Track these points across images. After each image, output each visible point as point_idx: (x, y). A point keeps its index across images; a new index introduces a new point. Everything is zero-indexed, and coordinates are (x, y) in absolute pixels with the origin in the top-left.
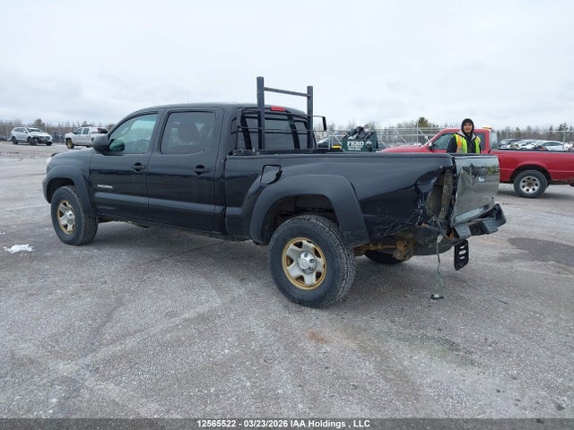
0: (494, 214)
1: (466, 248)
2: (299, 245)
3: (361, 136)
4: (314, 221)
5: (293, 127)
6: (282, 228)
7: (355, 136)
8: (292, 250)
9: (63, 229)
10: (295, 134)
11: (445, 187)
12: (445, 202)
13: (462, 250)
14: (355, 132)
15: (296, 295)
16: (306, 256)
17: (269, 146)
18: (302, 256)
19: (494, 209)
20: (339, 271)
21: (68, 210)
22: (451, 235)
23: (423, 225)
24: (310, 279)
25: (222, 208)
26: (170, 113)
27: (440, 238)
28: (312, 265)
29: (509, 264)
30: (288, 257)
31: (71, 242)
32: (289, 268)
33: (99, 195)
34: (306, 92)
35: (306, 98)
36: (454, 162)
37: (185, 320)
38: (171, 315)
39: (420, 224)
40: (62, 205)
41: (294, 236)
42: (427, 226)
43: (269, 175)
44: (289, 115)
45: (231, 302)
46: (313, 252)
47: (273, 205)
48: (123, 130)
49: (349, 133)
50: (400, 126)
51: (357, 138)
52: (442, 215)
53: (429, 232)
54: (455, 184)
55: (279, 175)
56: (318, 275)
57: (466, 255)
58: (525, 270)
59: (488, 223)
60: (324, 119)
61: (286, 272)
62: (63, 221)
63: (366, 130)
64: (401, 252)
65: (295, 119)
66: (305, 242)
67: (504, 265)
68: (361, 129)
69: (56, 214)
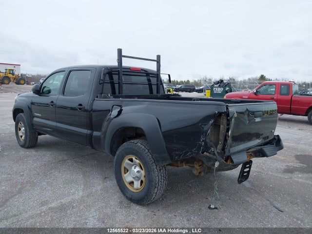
0: (274, 142)
1: (250, 167)
2: (131, 160)
3: (222, 85)
4: (139, 144)
5: (149, 80)
6: (121, 148)
7: (218, 85)
8: (127, 163)
9: (20, 137)
10: (150, 85)
11: (221, 126)
12: (222, 137)
13: (247, 168)
14: (218, 83)
15: (128, 195)
16: (135, 168)
17: (125, 92)
18: (133, 167)
19: (274, 139)
20: (152, 181)
21: (22, 127)
22: (229, 161)
23: (205, 153)
24: (137, 184)
25: (91, 131)
26: (70, 71)
27: (217, 164)
28: (138, 175)
29: (290, 175)
30: (125, 168)
31: (23, 146)
32: (125, 175)
33: (35, 119)
34: (156, 59)
35: (156, 62)
36: (227, 108)
37: (50, 208)
38: (44, 203)
39: (203, 153)
40: (20, 124)
41: (128, 154)
42: (208, 154)
43: (115, 112)
44: (147, 73)
45: (88, 196)
46: (139, 165)
47: (116, 132)
48: (50, 81)
49: (215, 83)
50: (249, 79)
51: (219, 86)
52: (220, 147)
53: (209, 159)
54: (228, 125)
55: (120, 113)
56: (142, 182)
57: (248, 172)
58: (300, 180)
59: (267, 149)
60: (169, 75)
61: (123, 178)
62: (20, 134)
63: (225, 82)
64: (197, 169)
65: (150, 75)
66: (134, 159)
67: (287, 176)
68: (222, 81)
69: (17, 129)
